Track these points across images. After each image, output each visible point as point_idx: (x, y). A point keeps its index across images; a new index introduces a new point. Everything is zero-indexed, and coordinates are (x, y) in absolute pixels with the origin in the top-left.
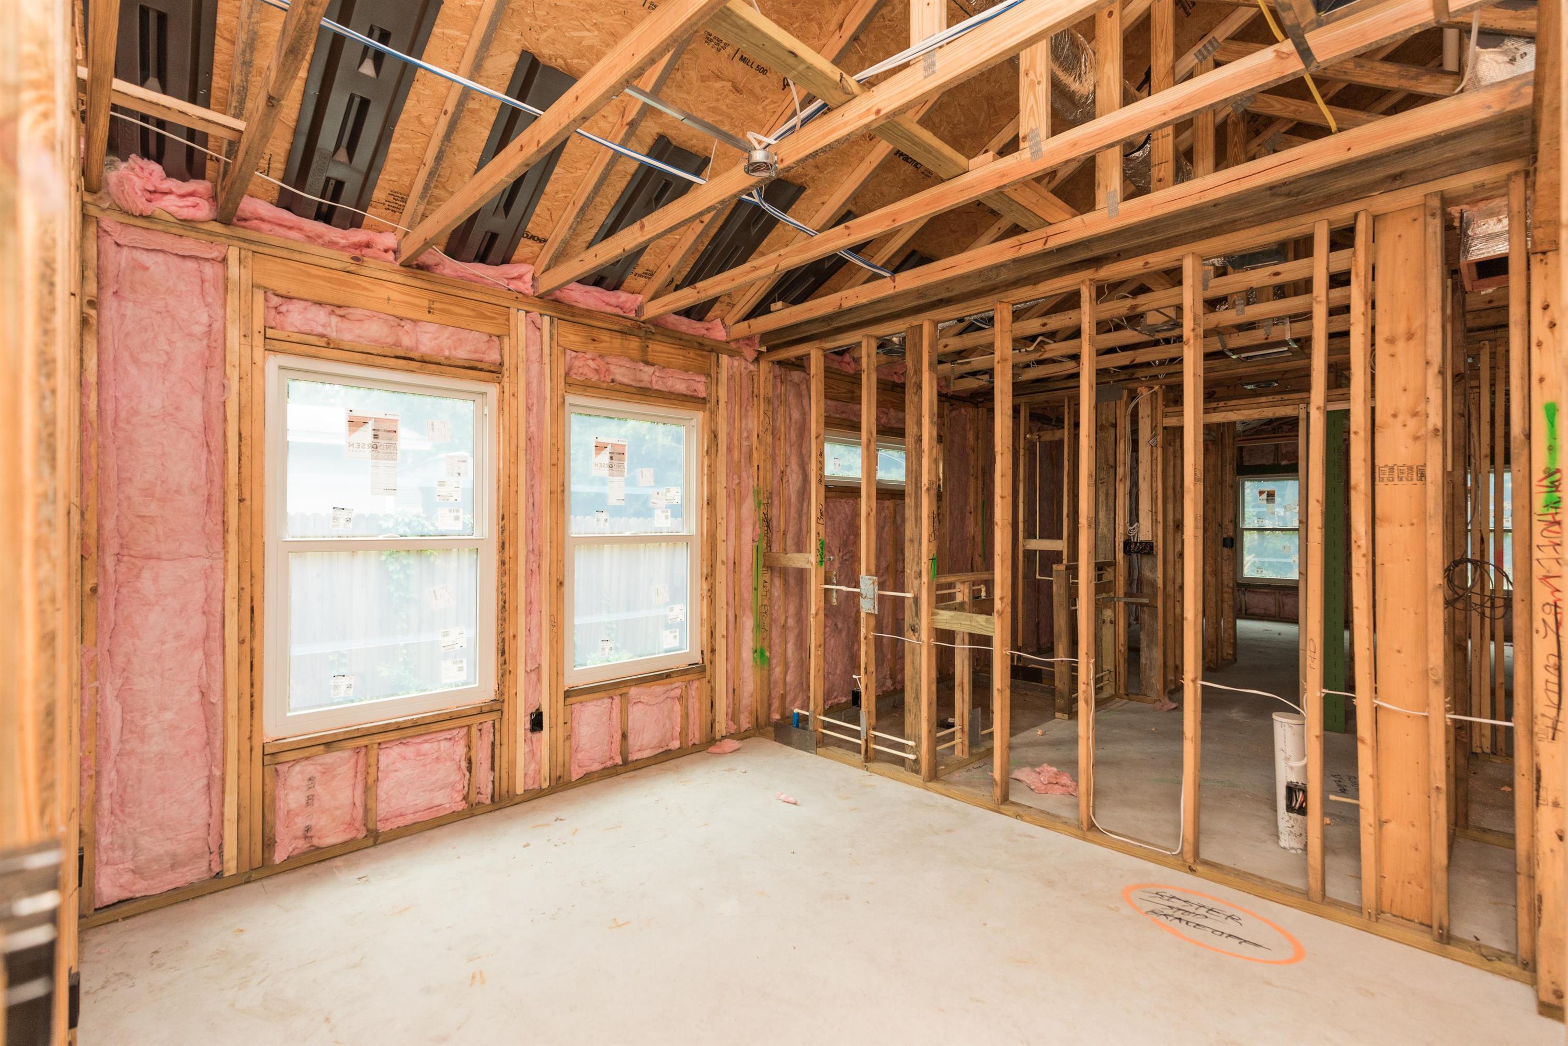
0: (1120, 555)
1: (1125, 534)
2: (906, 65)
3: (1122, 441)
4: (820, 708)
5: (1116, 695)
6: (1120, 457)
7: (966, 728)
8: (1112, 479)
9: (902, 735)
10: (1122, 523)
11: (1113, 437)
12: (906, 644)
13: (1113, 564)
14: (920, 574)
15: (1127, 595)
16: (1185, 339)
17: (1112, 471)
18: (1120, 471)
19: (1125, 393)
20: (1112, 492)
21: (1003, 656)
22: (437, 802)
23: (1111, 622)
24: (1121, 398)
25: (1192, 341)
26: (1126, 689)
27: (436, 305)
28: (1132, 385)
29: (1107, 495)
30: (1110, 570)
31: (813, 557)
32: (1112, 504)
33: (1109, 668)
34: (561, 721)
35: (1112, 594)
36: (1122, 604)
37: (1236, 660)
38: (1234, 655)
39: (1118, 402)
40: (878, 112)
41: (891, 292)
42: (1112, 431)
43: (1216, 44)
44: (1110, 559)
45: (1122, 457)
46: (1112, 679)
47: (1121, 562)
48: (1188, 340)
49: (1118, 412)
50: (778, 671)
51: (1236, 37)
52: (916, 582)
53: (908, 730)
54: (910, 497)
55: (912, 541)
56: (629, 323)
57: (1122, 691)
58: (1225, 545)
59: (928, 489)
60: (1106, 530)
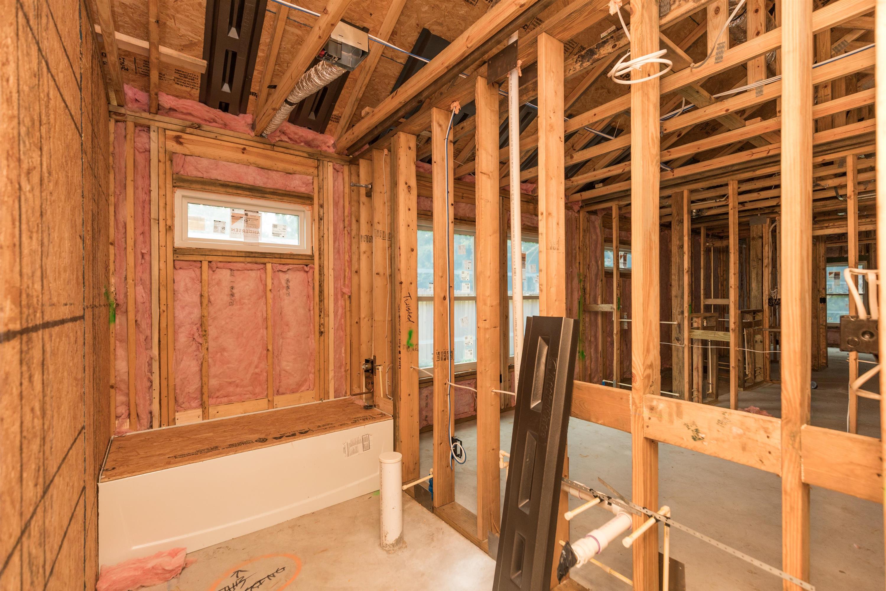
0: (766, 307)
1: (769, 295)
2: (746, 91)
3: (767, 246)
4: (619, 379)
5: (765, 381)
6: (765, 254)
7: (700, 389)
8: (760, 266)
9: (671, 391)
10: (767, 289)
11: (761, 244)
12: (673, 347)
13: (762, 311)
14: (682, 313)
15: (770, 327)
16: (848, 195)
17: (760, 262)
18: (766, 261)
19: (768, 220)
20: (760, 272)
21: (736, 351)
22: (466, 411)
23: (761, 342)
24: (765, 223)
25: (852, 197)
26: (770, 377)
27: (465, 195)
28: (772, 216)
29: (757, 274)
30: (760, 314)
31: (615, 306)
32: (760, 280)
33: (760, 366)
34: (507, 379)
35: (761, 327)
36: (767, 332)
37: (827, 366)
38: (827, 363)
39: (764, 225)
40: (727, 110)
41: (671, 177)
42: (760, 240)
43: (846, 44)
44: (760, 308)
45: (767, 254)
46: (762, 373)
47: (767, 310)
48: (850, 196)
49: (764, 230)
50: (588, 362)
51: (857, 40)
52: (679, 317)
53: (674, 388)
54: (675, 275)
55: (676, 297)
56: (530, 197)
57: (768, 378)
58: (821, 302)
59: (688, 271)
60: (756, 293)
